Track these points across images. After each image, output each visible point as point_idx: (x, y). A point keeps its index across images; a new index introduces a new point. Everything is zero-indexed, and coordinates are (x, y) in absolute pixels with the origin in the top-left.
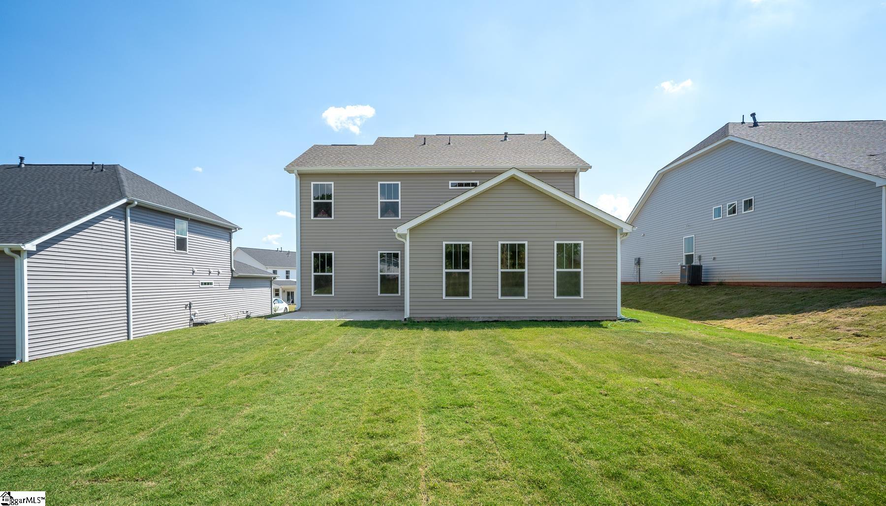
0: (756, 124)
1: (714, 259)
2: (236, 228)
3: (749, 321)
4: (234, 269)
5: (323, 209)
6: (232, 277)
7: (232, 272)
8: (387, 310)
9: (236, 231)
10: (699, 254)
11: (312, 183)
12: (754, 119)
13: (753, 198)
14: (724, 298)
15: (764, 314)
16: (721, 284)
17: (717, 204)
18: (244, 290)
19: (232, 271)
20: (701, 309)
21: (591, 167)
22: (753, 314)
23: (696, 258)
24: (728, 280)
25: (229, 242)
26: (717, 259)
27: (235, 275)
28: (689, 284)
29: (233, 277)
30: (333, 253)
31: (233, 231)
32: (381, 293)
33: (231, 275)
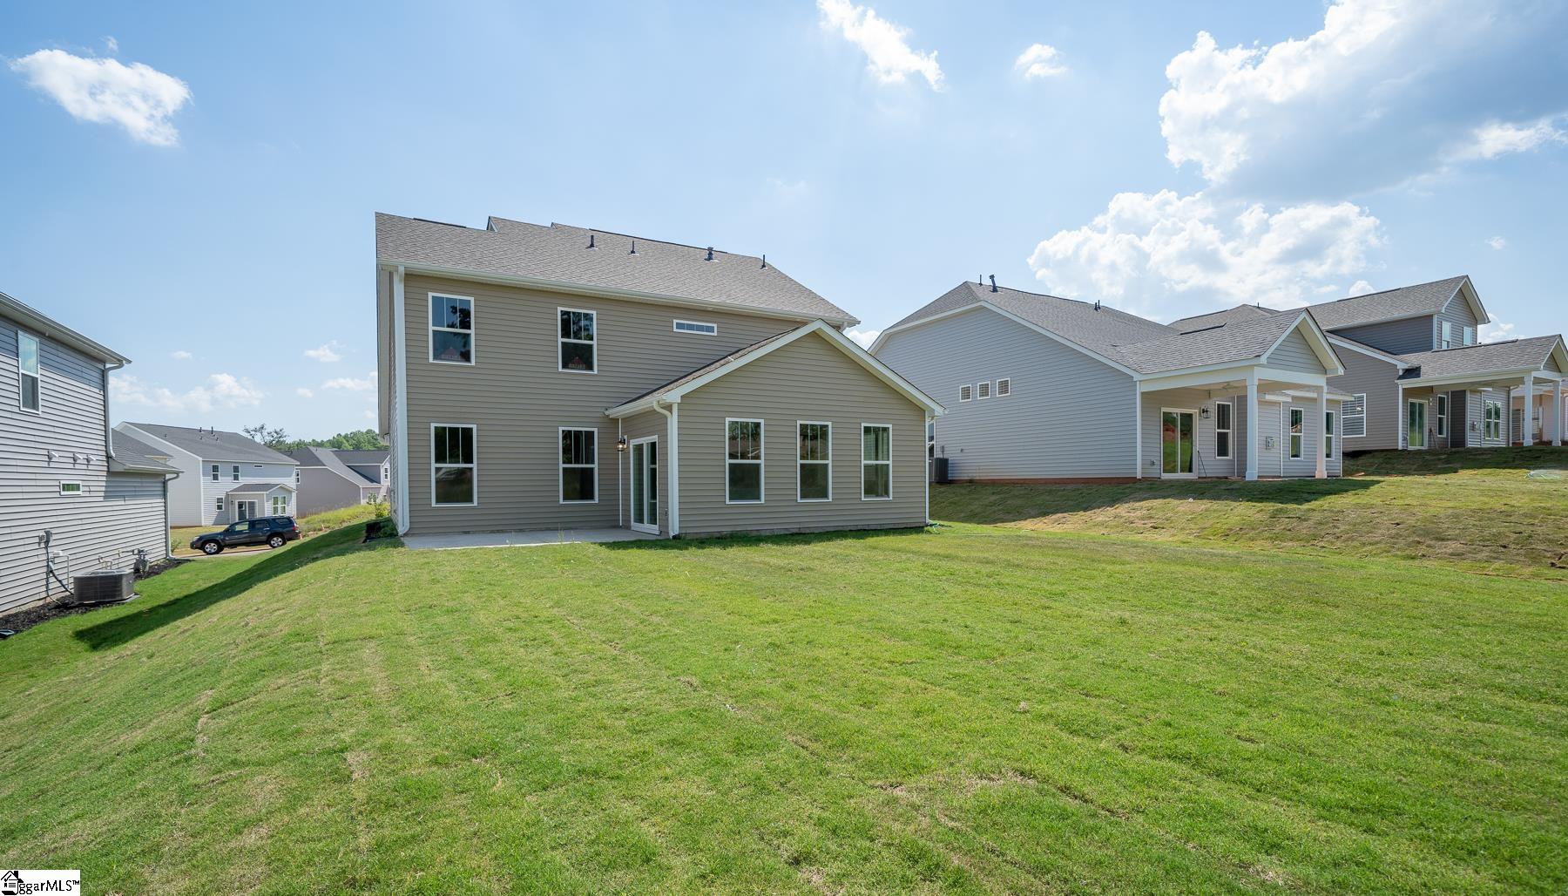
0: (995, 289)
1: (962, 450)
2: (120, 361)
3: (1045, 521)
4: (114, 455)
5: (454, 345)
6: (108, 471)
7: (108, 462)
8: (576, 529)
9: (121, 366)
10: (942, 444)
11: (431, 294)
12: (993, 281)
13: (1009, 379)
14: (993, 498)
15: (1057, 513)
16: (971, 481)
17: (965, 383)
18: (127, 502)
19: (109, 457)
20: (976, 511)
21: (859, 322)
22: (1045, 514)
23: (938, 450)
24: (977, 476)
25: (102, 393)
26: (965, 451)
27: (116, 468)
28: (937, 483)
29: (110, 473)
30: (474, 427)
31: (108, 366)
32: (564, 499)
33: (106, 469)
